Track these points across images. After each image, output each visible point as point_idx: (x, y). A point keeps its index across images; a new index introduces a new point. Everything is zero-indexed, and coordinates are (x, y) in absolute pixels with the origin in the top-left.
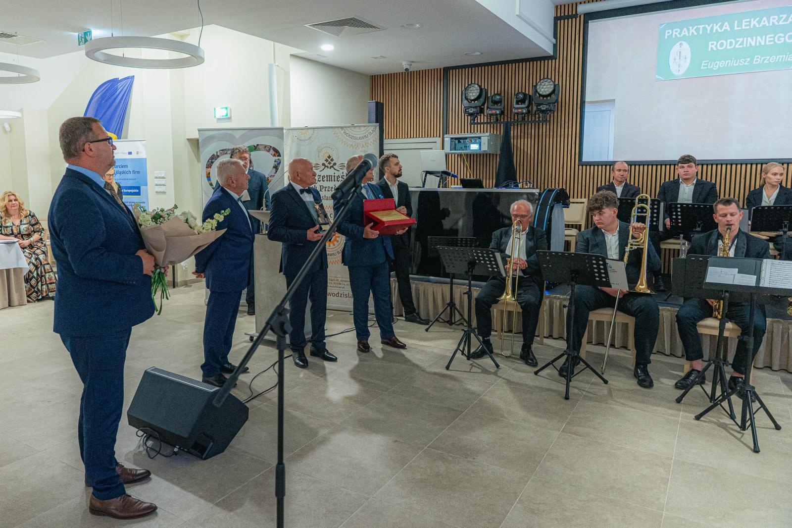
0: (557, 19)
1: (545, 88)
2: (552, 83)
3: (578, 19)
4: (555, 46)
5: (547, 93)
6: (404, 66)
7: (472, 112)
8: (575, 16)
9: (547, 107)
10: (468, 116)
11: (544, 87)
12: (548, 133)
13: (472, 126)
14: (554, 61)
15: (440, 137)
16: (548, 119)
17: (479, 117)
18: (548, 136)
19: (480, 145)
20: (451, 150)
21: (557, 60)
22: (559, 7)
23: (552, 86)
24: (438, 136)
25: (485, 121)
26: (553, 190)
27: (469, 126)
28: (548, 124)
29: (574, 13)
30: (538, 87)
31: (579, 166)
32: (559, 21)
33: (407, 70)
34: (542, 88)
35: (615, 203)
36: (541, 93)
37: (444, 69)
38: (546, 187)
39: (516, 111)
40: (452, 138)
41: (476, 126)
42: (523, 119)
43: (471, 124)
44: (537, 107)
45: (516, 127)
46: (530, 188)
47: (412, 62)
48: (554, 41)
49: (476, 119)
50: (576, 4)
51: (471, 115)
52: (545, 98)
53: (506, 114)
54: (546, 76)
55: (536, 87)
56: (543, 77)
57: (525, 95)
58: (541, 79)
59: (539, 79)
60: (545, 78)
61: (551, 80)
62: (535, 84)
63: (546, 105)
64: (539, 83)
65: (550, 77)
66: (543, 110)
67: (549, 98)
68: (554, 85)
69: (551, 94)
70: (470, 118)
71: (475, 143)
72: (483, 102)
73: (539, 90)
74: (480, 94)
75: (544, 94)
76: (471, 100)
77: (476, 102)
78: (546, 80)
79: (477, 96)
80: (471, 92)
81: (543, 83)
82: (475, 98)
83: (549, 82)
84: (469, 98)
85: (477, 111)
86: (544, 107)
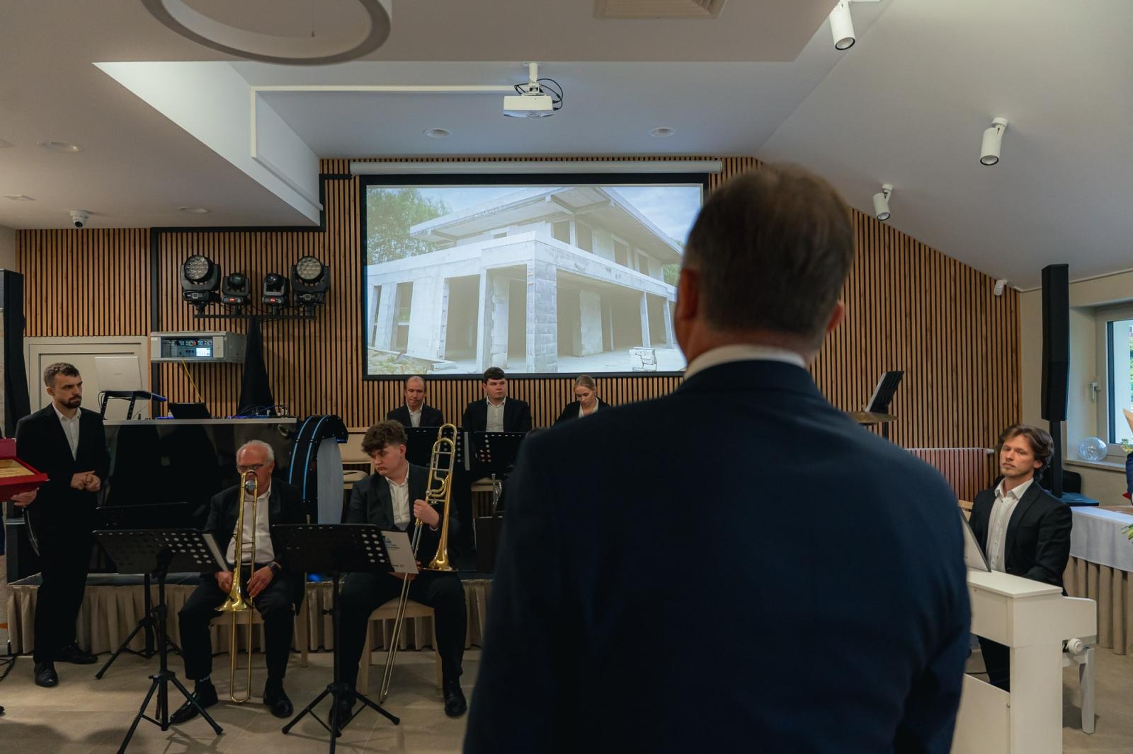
0: (323, 178)
1: (309, 271)
2: (318, 263)
3: (352, 181)
4: (322, 214)
5: (313, 277)
6: (74, 218)
7: (197, 298)
8: (348, 176)
9: (313, 297)
10: (190, 304)
11: (308, 268)
12: (318, 334)
13: (202, 320)
14: (321, 234)
15: (146, 335)
16: (317, 315)
17: (211, 307)
18: (318, 339)
19: (212, 350)
20: (162, 357)
21: (327, 234)
22: (325, 162)
23: (319, 268)
24: (143, 333)
25: (223, 313)
26: (318, 419)
27: (196, 320)
28: (317, 320)
29: (346, 172)
30: (298, 268)
31: (363, 381)
32: (326, 181)
33: (78, 224)
34: (305, 270)
35: (402, 436)
36: (302, 276)
37: (152, 229)
38: (308, 415)
39: (267, 300)
40: (163, 338)
41: (207, 320)
42: (279, 314)
43: (194, 316)
44: (298, 296)
45: (270, 323)
46: (284, 416)
47: (90, 213)
48: (321, 207)
49: (207, 308)
50: (349, 161)
51: (195, 302)
52: (312, 285)
53: (254, 305)
54: (311, 254)
55: (294, 267)
56: (306, 254)
57: (280, 278)
58: (304, 257)
59: (301, 256)
60: (309, 256)
61: (319, 260)
62: (295, 263)
63: (312, 294)
64: (300, 263)
65: (317, 256)
66: (307, 301)
67: (317, 284)
68: (323, 267)
69: (318, 279)
70: (195, 307)
71: (204, 346)
72: (214, 284)
73: (300, 273)
74: (210, 272)
75: (307, 278)
76: (193, 280)
77: (201, 283)
78: (308, 259)
79: (204, 274)
80: (193, 269)
81: (305, 262)
82: (200, 277)
83: (313, 262)
84: (190, 277)
85: (205, 298)
86: (308, 298)
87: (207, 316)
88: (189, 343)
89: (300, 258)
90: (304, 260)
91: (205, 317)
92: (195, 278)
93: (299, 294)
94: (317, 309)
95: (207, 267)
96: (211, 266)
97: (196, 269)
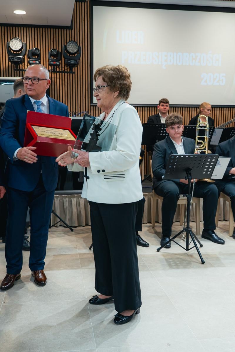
1: (72, 48)
2: (77, 45)
3: (86, 3)
4: (72, 20)
5: (75, 51)
8: (84, 1)
9: (75, 62)
10: (11, 63)
13: (16, 72)
14: (70, 31)
16: (74, 71)
17: (21, 65)
21: (73, 31)
23: (77, 47)
28: (74, 74)
30: (67, 46)
34: (70, 48)
39: (51, 63)
41: (18, 72)
43: (14, 70)
45: (51, 75)
49: (18, 66)
51: (15, 62)
52: (71, 56)
54: (73, 40)
55: (65, 47)
56: (71, 40)
57: (58, 52)
58: (69, 41)
59: (68, 41)
60: (72, 41)
61: (77, 43)
62: (65, 44)
63: (74, 60)
64: (68, 44)
65: (76, 41)
66: (72, 64)
67: (76, 55)
68: (79, 47)
69: (76, 53)
70: (15, 66)
72: (24, 53)
73: (68, 49)
74: (22, 47)
75: (72, 52)
76: (14, 51)
77: (18, 53)
78: (72, 42)
79: (20, 48)
80: (14, 44)
81: (70, 44)
82: (18, 49)
83: (74, 44)
84: (13, 49)
85: (21, 60)
86: (72, 62)
87: (18, 70)
89: (68, 42)
90: (70, 42)
92: (16, 50)
93: (68, 60)
94: (74, 68)
95: (21, 43)
96: (23, 44)
97: (16, 45)
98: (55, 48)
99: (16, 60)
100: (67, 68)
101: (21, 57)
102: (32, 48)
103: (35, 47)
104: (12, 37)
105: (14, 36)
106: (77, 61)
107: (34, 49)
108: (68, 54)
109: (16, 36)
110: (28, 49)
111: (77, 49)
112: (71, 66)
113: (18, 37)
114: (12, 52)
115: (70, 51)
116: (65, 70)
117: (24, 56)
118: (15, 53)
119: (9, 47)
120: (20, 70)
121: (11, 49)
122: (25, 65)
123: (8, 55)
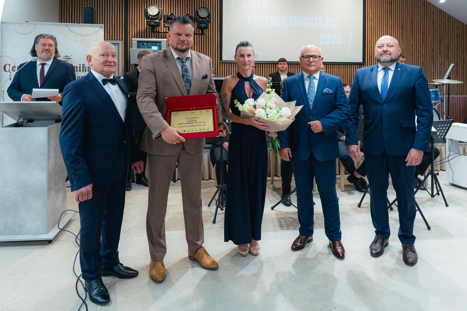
1: (203, 14)
2: (207, 11)
5: (205, 16)
9: (206, 25)
10: (149, 26)
12: (205, 42)
13: (153, 34)
15: (122, 40)
16: (204, 33)
17: (158, 28)
18: (205, 44)
19: (159, 47)
23: (208, 13)
24: (121, 39)
27: (150, 34)
28: (203, 36)
30: (199, 12)
31: (220, 63)
34: (202, 13)
40: (138, 41)
41: (155, 34)
43: (151, 32)
49: (155, 29)
51: (152, 26)
52: (203, 20)
54: (205, 6)
55: (197, 12)
56: (203, 6)
58: (202, 7)
59: (200, 7)
61: (208, 9)
62: (198, 9)
64: (200, 10)
65: (207, 7)
66: (203, 27)
67: (207, 18)
70: (152, 28)
71: (156, 45)
72: (160, 18)
73: (199, 14)
74: (159, 13)
75: (203, 17)
76: (152, 16)
77: (155, 17)
78: (203, 8)
79: (157, 13)
80: (152, 10)
81: (202, 10)
82: (155, 14)
83: (205, 10)
84: (151, 14)
85: (157, 24)
86: (203, 25)
87: (155, 32)
88: (149, 43)
90: (201, 9)
91: (154, 32)
92: (153, 15)
93: (199, 24)
94: (205, 30)
95: (158, 10)
96: (159, 10)
97: (153, 11)
98: (189, 13)
99: (153, 24)
100: (199, 30)
101: (157, 21)
102: (168, 13)
103: (171, 12)
104: (150, 4)
105: (153, 4)
106: (207, 24)
107: (170, 14)
108: (200, 19)
109: (154, 4)
110: (165, 14)
111: (207, 15)
112: (202, 29)
113: (156, 4)
114: (150, 17)
115: (201, 16)
116: (197, 32)
117: (161, 20)
118: (153, 17)
119: (147, 12)
120: (156, 32)
121: (150, 15)
122: (161, 27)
123: (147, 20)
